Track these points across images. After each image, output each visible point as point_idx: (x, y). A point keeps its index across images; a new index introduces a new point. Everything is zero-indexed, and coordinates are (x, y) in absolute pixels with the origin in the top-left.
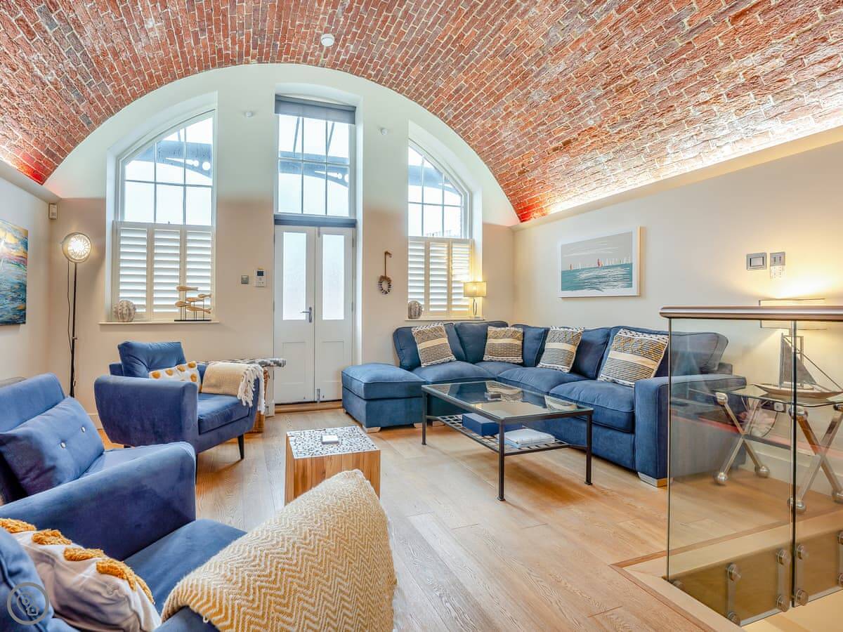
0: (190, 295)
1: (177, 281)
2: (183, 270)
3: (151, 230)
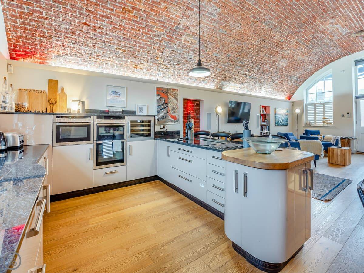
0: (326, 120)
1: (323, 116)
2: (324, 114)
3: (315, 105)
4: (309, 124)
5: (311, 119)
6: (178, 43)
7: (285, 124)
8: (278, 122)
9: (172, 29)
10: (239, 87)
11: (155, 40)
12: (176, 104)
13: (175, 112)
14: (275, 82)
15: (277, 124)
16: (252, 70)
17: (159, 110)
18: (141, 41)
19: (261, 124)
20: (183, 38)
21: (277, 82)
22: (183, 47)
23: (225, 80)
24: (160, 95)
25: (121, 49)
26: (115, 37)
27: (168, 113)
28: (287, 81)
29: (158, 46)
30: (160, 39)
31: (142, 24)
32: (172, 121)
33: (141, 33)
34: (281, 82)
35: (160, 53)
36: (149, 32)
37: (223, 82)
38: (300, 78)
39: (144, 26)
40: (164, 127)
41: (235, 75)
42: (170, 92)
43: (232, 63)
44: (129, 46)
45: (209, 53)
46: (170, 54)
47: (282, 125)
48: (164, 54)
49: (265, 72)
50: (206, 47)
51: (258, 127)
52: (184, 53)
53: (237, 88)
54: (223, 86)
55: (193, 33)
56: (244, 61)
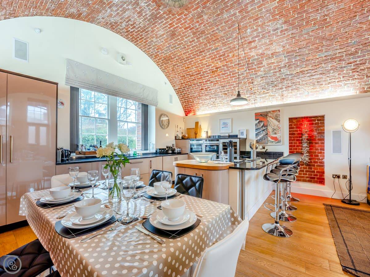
6: (262, 69)
9: (249, 64)
11: (241, 77)
12: (278, 125)
13: (275, 134)
17: (258, 133)
18: (233, 83)
20: (265, 63)
22: (270, 70)
24: (259, 119)
25: (223, 94)
26: (217, 88)
27: (267, 134)
29: (246, 80)
30: (245, 75)
32: (272, 142)
33: (229, 79)
35: (252, 84)
36: (234, 75)
39: (229, 74)
40: (264, 148)
42: (269, 115)
44: (227, 90)
46: (260, 81)
48: (256, 83)
50: (299, 55)
52: (275, 74)
55: (272, 54)
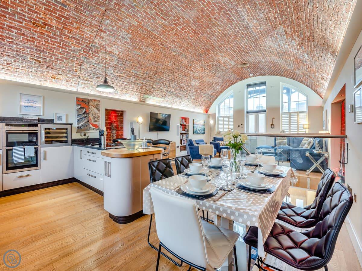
0: (230, 129)
1: (228, 126)
2: (229, 124)
3: (223, 117)
4: (219, 133)
5: (221, 129)
6: (96, 58)
7: (202, 133)
8: (196, 131)
9: (88, 46)
10: (161, 101)
11: (71, 54)
12: (98, 114)
13: (96, 121)
14: (192, 98)
15: (195, 133)
16: (170, 87)
17: (79, 119)
18: (57, 54)
19: (181, 133)
20: (101, 54)
21: (193, 97)
22: (101, 63)
23: (146, 94)
24: (80, 105)
25: (35, 59)
26: (28, 48)
27: (89, 121)
28: (202, 97)
29: (76, 59)
30: (77, 54)
31: (56, 39)
32: (93, 129)
33: (56, 47)
34: (197, 98)
35: (79, 67)
36: (64, 47)
37: (145, 96)
38: (212, 95)
39: (58, 41)
40: (85, 135)
41: (155, 90)
42: (91, 103)
43: (151, 80)
44: (44, 57)
45: (128, 70)
46: (89, 68)
47: (199, 134)
48: (83, 67)
49: (182, 89)
50: (124, 64)
51: (178, 135)
52: (103, 68)
53: (159, 101)
54: (145, 99)
55: (110, 52)
56: (162, 78)
